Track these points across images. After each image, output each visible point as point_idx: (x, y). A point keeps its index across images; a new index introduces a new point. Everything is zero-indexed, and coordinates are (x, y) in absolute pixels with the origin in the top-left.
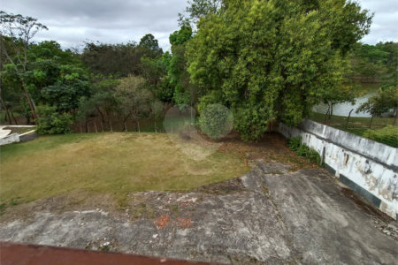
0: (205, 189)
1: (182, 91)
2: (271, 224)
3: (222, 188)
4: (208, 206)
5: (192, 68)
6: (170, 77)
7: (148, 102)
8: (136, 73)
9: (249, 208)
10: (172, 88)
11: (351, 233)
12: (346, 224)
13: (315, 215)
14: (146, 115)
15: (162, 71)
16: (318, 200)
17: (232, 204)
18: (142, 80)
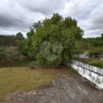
0: (39, 88)
1: (31, 51)
2: (64, 99)
3: (46, 87)
4: (40, 95)
5: (34, 44)
6: (26, 47)
7: (18, 55)
8: (14, 45)
9: (56, 93)
10: (27, 50)
11: (89, 97)
12: (87, 94)
13: (78, 93)
14: (17, 60)
15: (24, 45)
16: (78, 87)
17: (50, 92)
18: (16, 48)
